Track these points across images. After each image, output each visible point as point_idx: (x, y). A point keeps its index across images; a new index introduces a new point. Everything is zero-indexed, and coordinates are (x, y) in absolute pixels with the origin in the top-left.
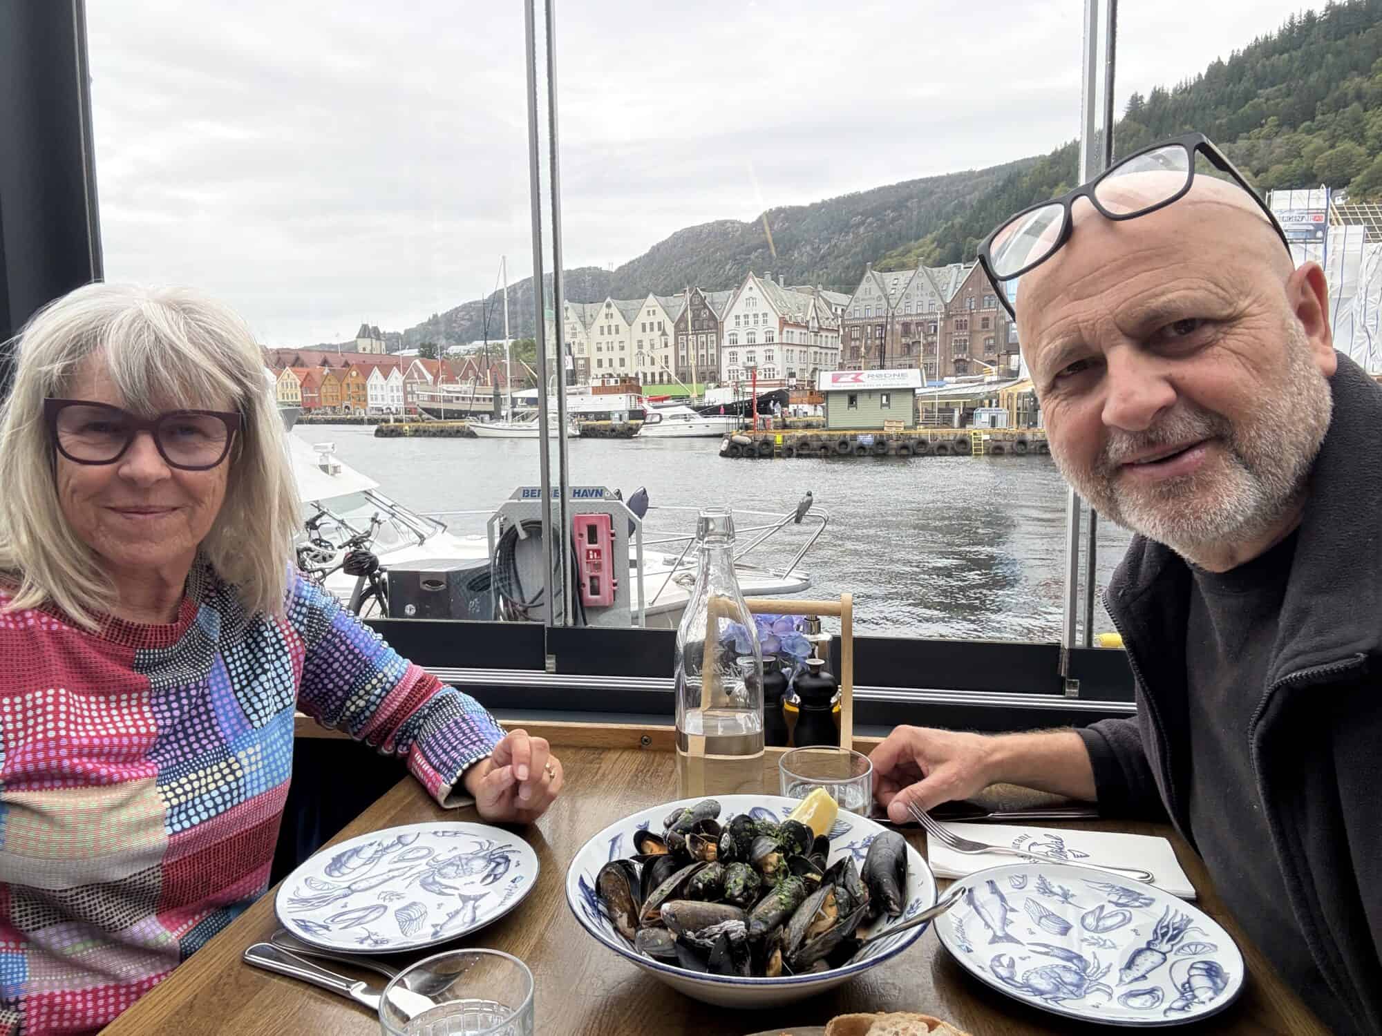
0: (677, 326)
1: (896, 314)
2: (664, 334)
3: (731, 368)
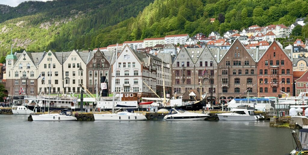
0: (88, 66)
1: (196, 66)
2: (81, 69)
3: (117, 86)
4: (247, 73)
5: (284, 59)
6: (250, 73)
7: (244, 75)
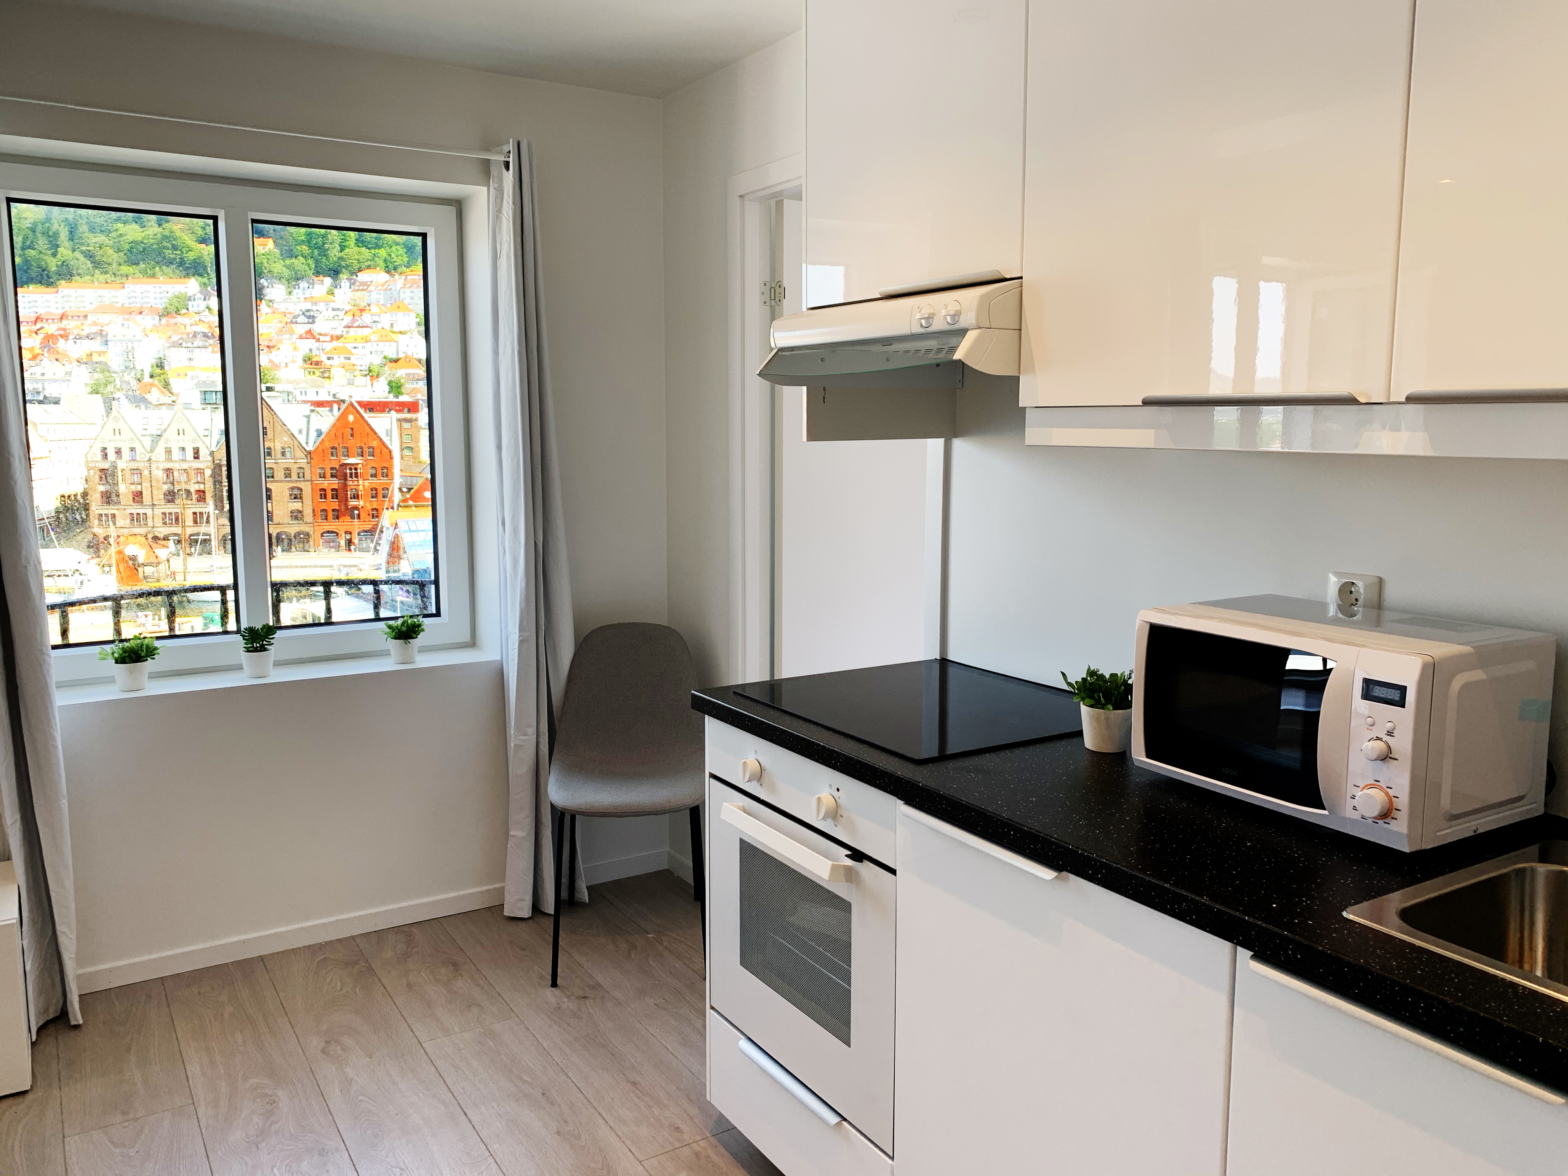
1: (154, 459)
4: (288, 475)
5: (375, 444)
6: (294, 476)
7: (282, 481)
